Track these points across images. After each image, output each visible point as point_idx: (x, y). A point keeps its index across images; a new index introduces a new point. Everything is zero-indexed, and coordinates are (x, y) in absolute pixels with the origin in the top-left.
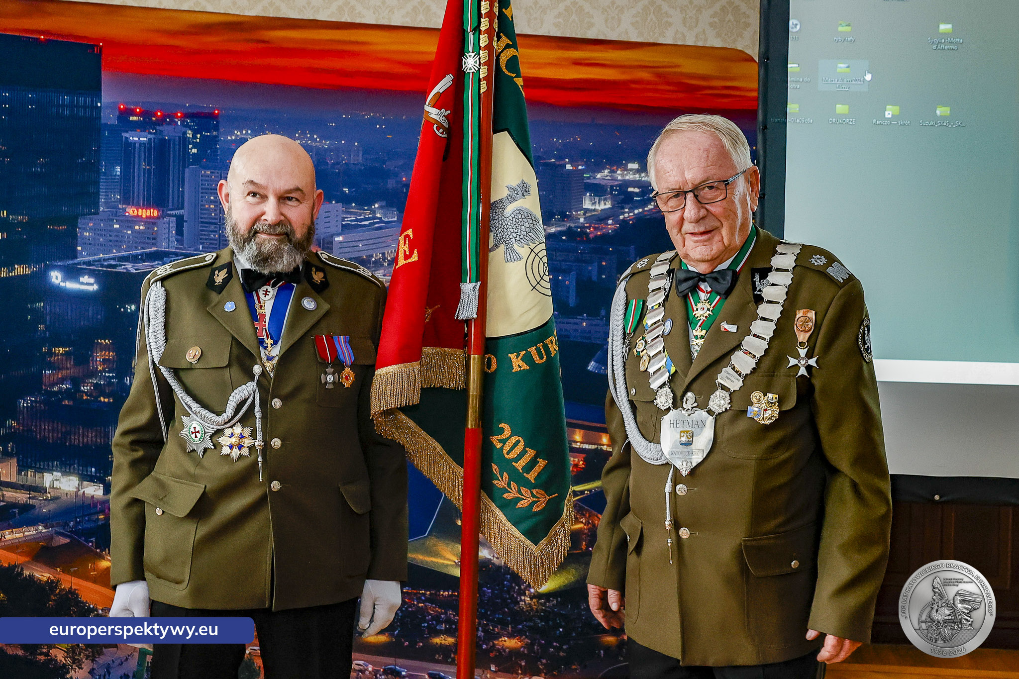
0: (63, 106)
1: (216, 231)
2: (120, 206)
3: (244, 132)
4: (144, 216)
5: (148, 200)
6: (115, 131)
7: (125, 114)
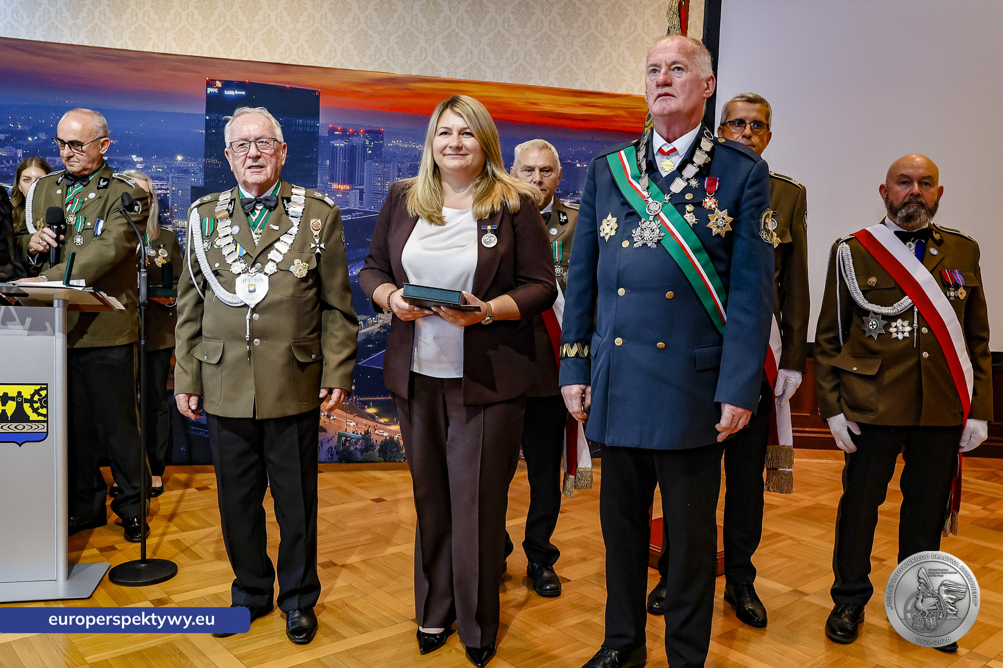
0: (299, 125)
1: (381, 199)
2: (329, 183)
3: (397, 141)
4: (342, 189)
5: (344, 180)
6: (327, 140)
7: (332, 131)
